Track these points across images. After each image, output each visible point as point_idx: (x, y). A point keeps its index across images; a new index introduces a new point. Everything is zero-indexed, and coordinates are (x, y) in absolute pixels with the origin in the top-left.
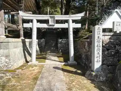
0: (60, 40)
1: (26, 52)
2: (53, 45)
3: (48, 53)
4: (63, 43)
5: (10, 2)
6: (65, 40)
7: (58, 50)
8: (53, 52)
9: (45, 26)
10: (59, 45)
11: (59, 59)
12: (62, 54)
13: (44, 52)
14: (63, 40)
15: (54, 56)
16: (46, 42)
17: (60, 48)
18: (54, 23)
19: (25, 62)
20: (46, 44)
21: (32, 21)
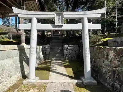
0: (66, 46)
1: (24, 62)
2: (58, 52)
3: (53, 60)
4: (69, 49)
5: (9, 2)
6: (72, 46)
7: (64, 57)
8: (59, 60)
9: (49, 27)
10: (65, 51)
11: (67, 72)
12: (69, 62)
13: (48, 60)
14: (70, 45)
15: (60, 65)
16: (51, 48)
17: (67, 55)
18: (62, 23)
19: (21, 77)
20: (50, 50)
21: (30, 21)
